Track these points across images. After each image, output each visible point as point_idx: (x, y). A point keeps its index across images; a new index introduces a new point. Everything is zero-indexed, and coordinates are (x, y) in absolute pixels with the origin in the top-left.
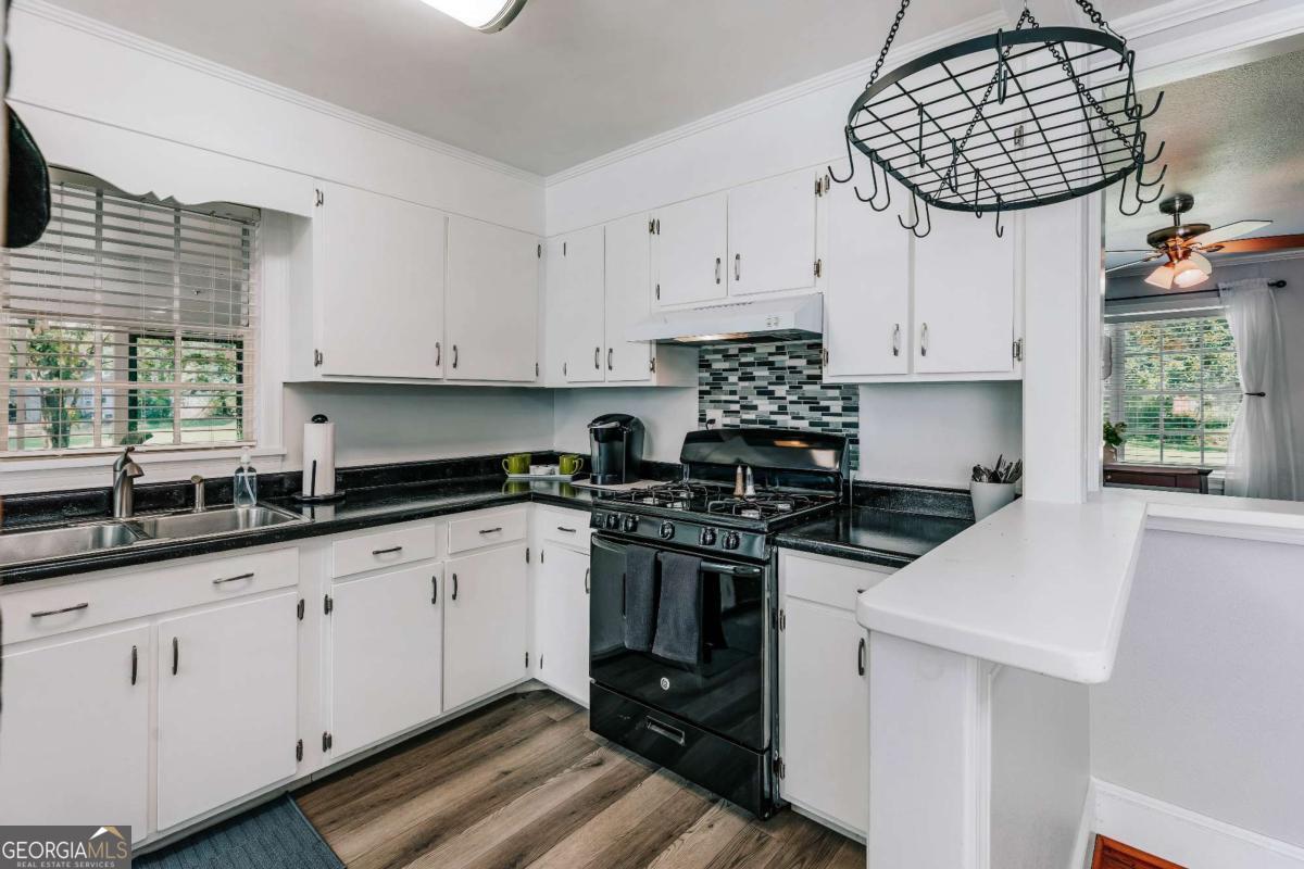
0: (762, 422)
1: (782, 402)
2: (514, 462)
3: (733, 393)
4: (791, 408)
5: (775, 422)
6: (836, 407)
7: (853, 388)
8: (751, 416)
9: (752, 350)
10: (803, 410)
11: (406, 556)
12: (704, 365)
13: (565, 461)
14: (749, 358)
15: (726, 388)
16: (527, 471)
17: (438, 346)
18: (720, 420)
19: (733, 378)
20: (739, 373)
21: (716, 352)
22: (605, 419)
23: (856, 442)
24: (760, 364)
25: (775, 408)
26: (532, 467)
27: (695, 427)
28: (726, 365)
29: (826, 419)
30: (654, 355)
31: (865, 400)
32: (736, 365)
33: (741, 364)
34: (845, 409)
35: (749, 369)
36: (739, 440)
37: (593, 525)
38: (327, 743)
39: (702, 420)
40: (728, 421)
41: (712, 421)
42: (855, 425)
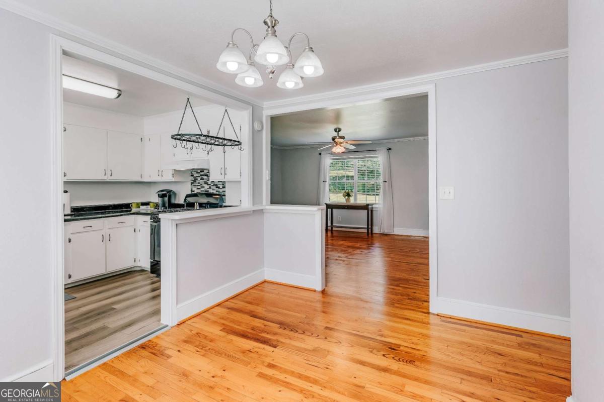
0: (206, 191)
1: (210, 186)
2: (134, 205)
3: (199, 183)
4: (212, 187)
5: (208, 191)
6: (221, 187)
7: (224, 182)
8: (203, 189)
9: (203, 171)
10: (214, 188)
11: (93, 229)
12: (192, 175)
13: (151, 204)
14: (202, 173)
15: (197, 182)
16: (139, 207)
17: (105, 170)
18: (196, 191)
19: (199, 179)
20: (200, 178)
21: (195, 171)
22: (161, 191)
23: (225, 196)
24: (205, 175)
25: (208, 187)
26: (141, 207)
27: (190, 193)
28: (197, 175)
29: (219, 190)
30: (173, 173)
31: (227, 185)
32: (199, 175)
33: (201, 175)
34: (223, 187)
35: (202, 176)
36: (204, 195)
37: (151, 219)
38: (70, 277)
39: (192, 191)
40: (198, 191)
41: (194, 191)
42: (225, 191)
